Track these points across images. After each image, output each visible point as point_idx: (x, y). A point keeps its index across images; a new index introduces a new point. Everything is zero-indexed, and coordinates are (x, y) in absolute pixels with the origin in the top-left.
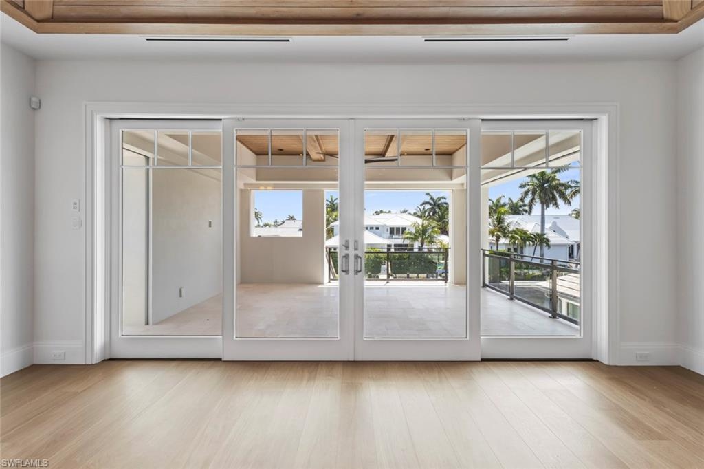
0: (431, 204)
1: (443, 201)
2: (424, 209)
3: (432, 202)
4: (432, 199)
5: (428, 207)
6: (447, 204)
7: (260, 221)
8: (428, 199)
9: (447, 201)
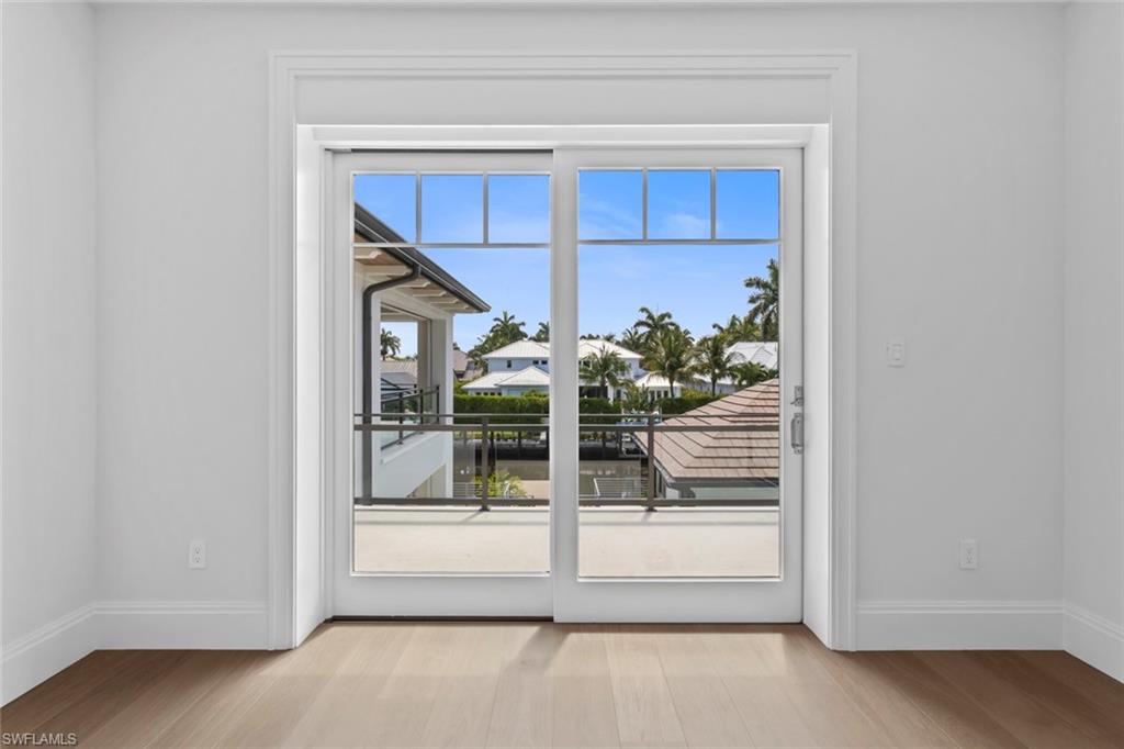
0: (649, 325)
1: (667, 320)
2: (636, 333)
3: (650, 322)
4: (650, 317)
5: (643, 330)
6: (672, 324)
7: (396, 351)
8: (643, 317)
9: (672, 320)
